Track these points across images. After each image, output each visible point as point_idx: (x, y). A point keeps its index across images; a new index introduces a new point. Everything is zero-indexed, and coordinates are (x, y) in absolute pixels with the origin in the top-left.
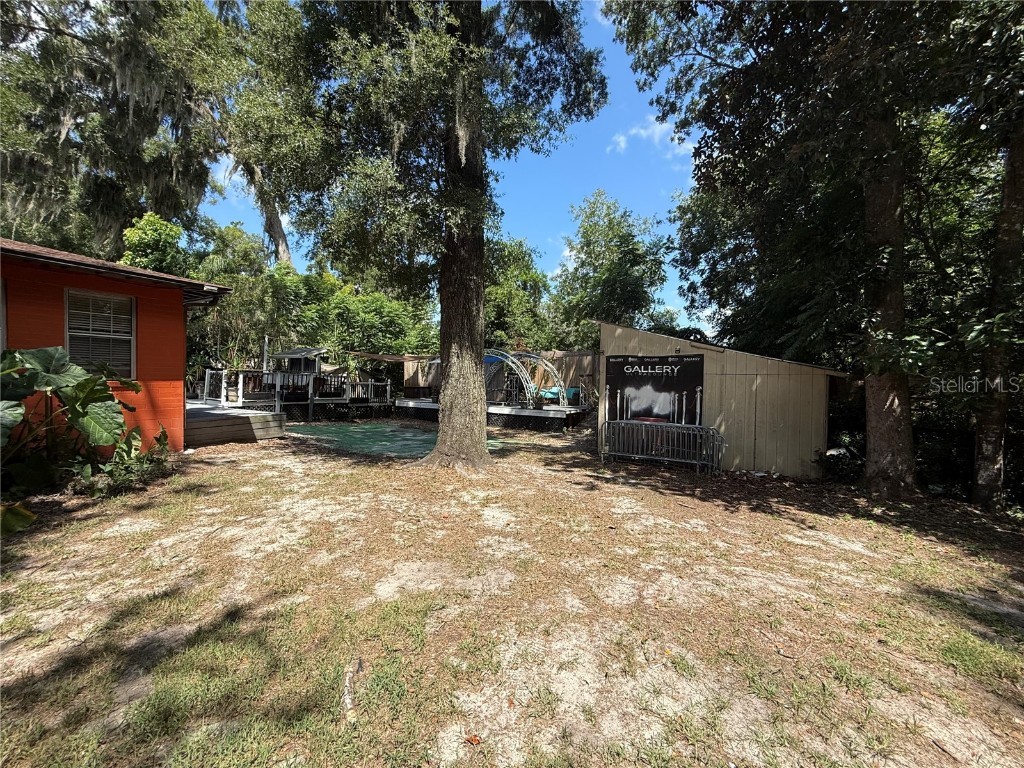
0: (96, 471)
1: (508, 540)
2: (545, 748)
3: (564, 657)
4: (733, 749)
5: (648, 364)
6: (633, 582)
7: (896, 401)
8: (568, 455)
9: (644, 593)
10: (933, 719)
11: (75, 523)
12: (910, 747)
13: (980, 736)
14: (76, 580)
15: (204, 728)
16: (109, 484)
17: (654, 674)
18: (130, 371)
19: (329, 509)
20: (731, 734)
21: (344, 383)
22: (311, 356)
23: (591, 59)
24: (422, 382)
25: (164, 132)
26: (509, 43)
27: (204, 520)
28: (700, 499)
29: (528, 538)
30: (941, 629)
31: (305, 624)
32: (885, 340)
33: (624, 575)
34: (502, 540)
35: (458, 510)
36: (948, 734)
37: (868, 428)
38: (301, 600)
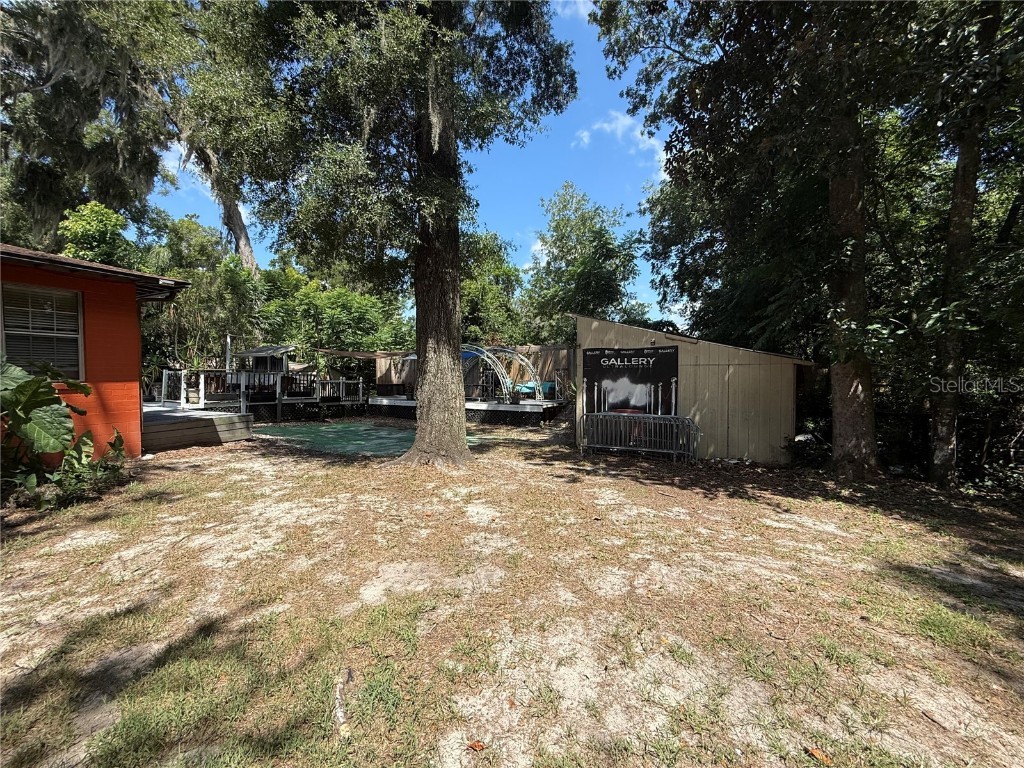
0: (42, 481)
1: (495, 536)
2: (551, 749)
3: (562, 652)
4: (737, 734)
5: (625, 356)
6: (623, 572)
7: (860, 387)
8: (547, 449)
9: (635, 583)
10: (918, 690)
11: (19, 538)
12: (903, 719)
13: (964, 705)
14: (24, 601)
15: (181, 756)
16: (57, 495)
17: (652, 664)
18: (78, 372)
19: (304, 512)
20: (734, 720)
21: (313, 381)
22: (278, 354)
23: (560, 51)
24: (395, 379)
25: (107, 115)
26: (479, 31)
27: (168, 529)
28: (679, 487)
29: (515, 532)
30: (916, 603)
31: (287, 635)
32: (849, 329)
33: (613, 565)
34: (489, 536)
35: (441, 508)
36: (935, 704)
37: (834, 414)
38: (281, 609)
